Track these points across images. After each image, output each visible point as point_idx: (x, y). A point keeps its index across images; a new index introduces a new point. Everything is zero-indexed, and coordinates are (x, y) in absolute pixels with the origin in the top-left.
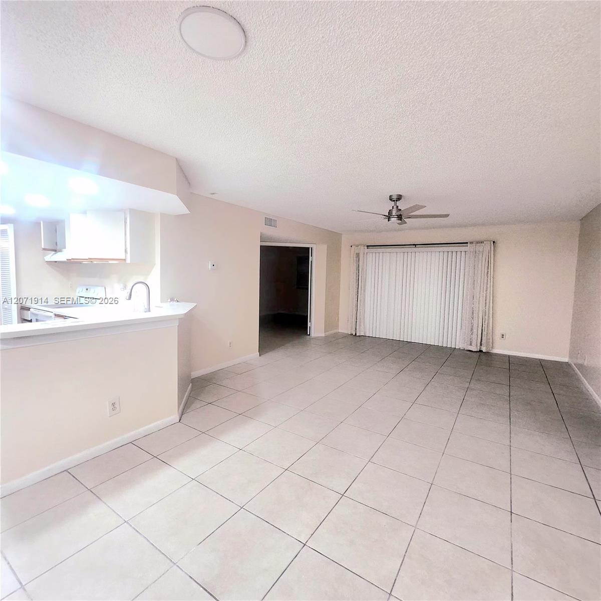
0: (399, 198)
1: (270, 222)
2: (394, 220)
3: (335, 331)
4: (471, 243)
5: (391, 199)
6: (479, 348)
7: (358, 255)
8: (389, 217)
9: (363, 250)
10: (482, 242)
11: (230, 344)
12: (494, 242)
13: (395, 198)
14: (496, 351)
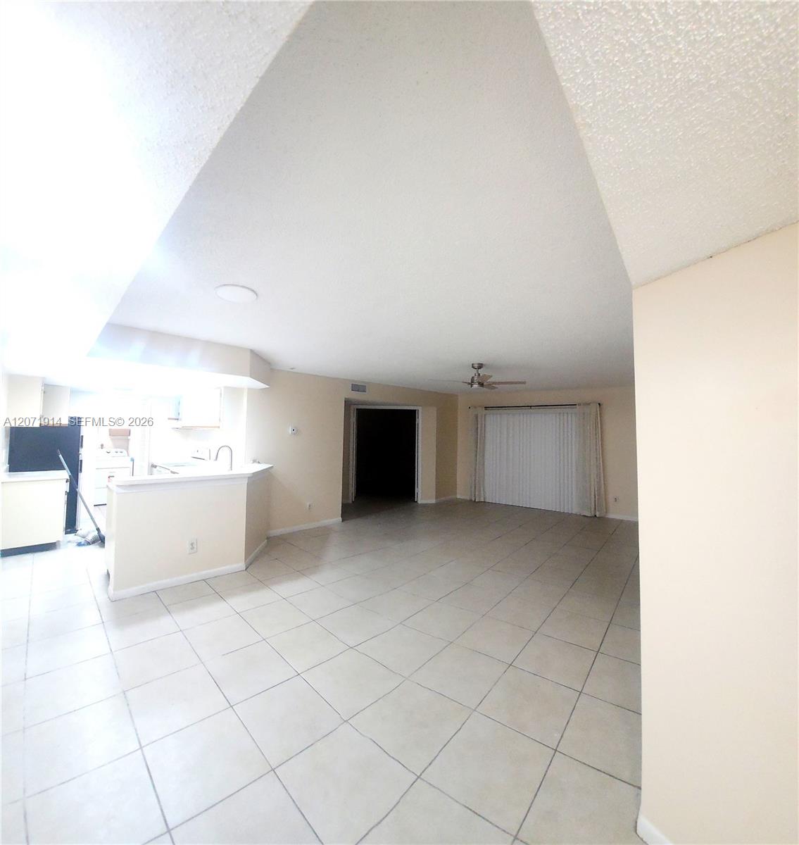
0: (480, 366)
1: (357, 387)
2: (475, 386)
3: (453, 497)
4: (579, 405)
5: (473, 367)
6: (593, 513)
7: (477, 417)
8: (471, 384)
9: (481, 412)
10: (589, 404)
11: (310, 506)
12: (599, 404)
13: (476, 366)
14: (611, 516)
